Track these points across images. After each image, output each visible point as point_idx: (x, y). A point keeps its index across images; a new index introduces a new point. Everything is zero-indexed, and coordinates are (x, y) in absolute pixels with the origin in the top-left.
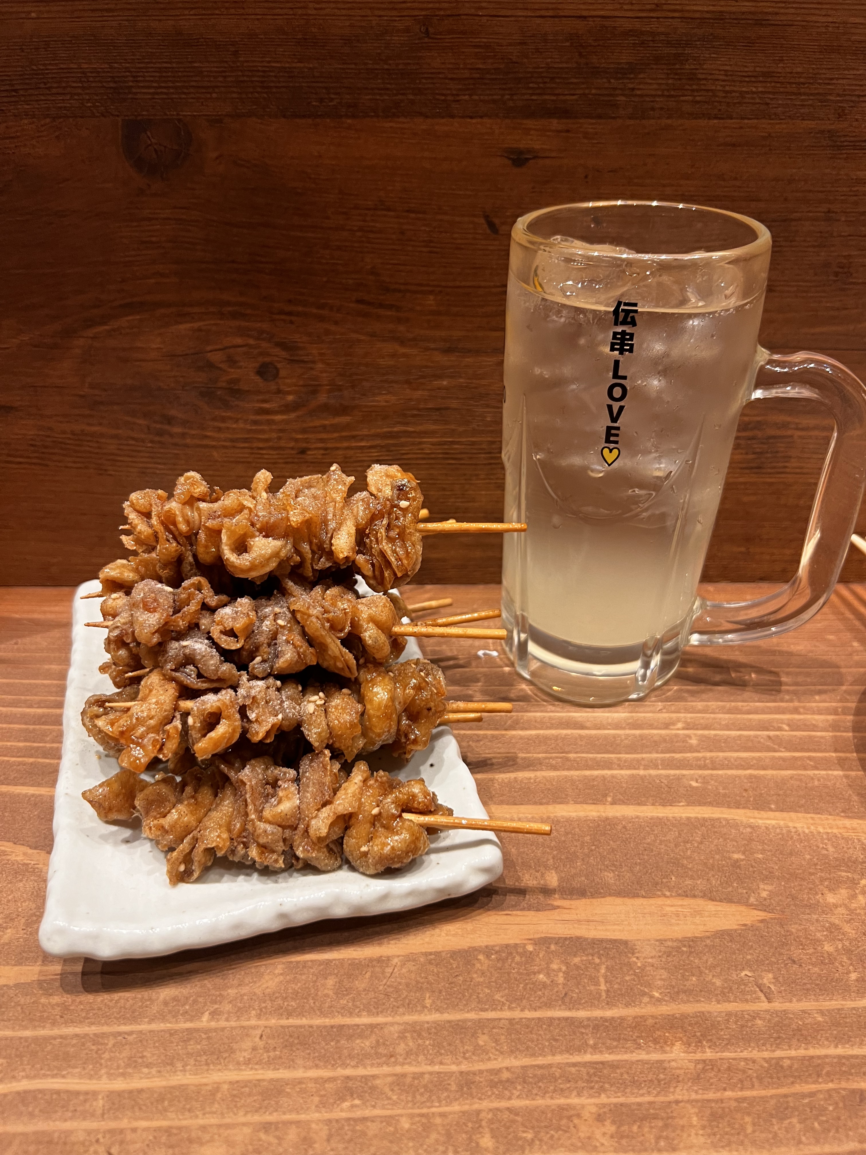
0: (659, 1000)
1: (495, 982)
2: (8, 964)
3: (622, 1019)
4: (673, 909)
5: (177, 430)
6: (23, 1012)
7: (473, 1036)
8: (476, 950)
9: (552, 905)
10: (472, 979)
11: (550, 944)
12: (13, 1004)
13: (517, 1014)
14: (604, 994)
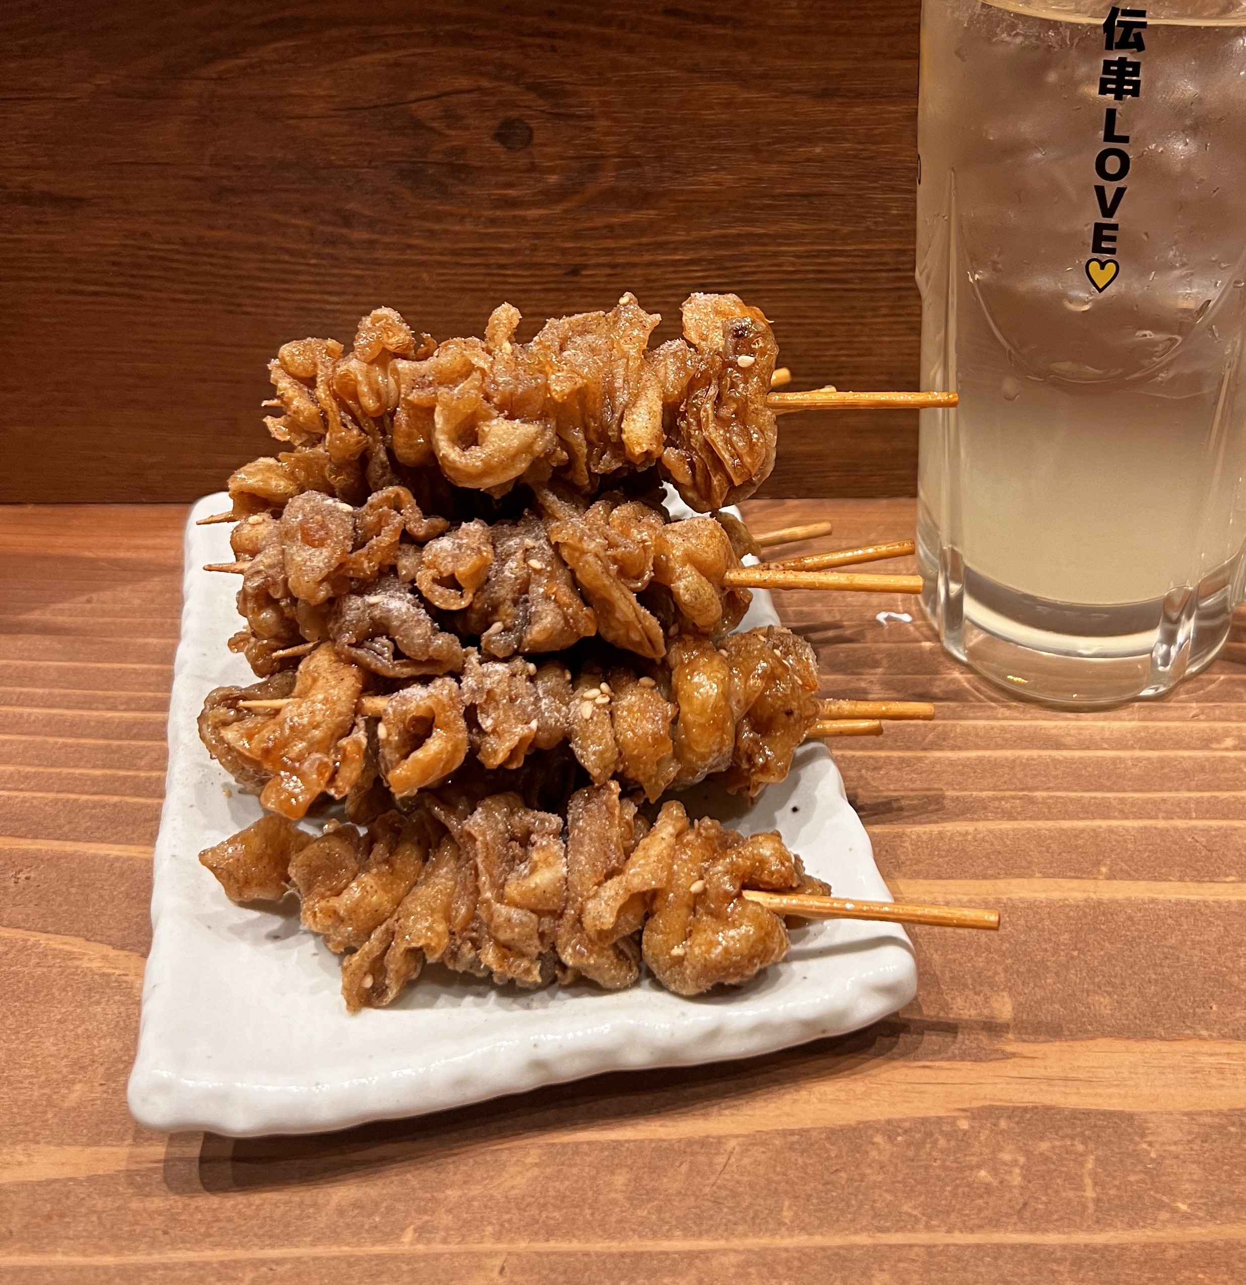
0: (1186, 1217)
1: (903, 1182)
2: (76, 1143)
3: (1123, 1248)
4: (1213, 1060)
5: (360, 235)
6: (101, 1224)
7: (864, 1274)
8: (871, 1127)
9: (1003, 1051)
10: (863, 1176)
11: (998, 1118)
12: (84, 1210)
13: (940, 1238)
14: (1091, 1207)
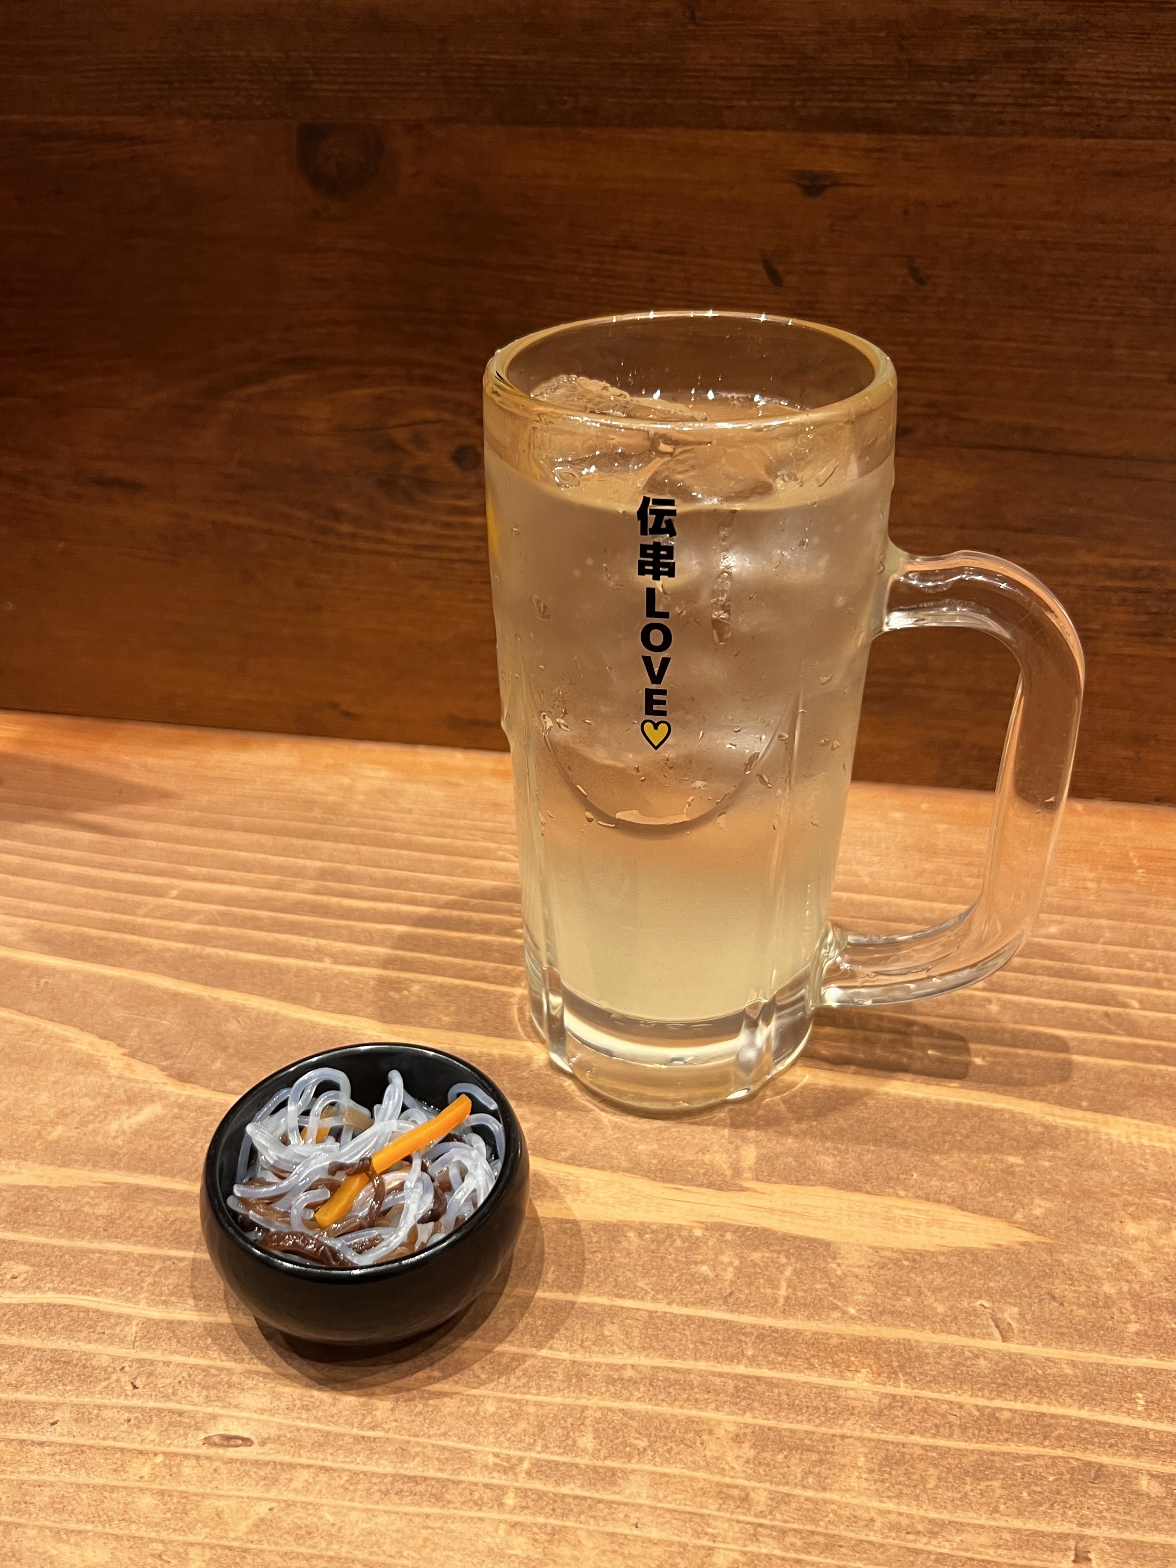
0: (853, 1318)
1: (643, 1266)
3: (799, 1333)
4: (904, 1213)
7: (598, 1323)
8: (627, 1225)
9: (740, 1186)
10: (613, 1259)
11: (726, 1231)
13: (661, 1307)
14: (781, 1301)
